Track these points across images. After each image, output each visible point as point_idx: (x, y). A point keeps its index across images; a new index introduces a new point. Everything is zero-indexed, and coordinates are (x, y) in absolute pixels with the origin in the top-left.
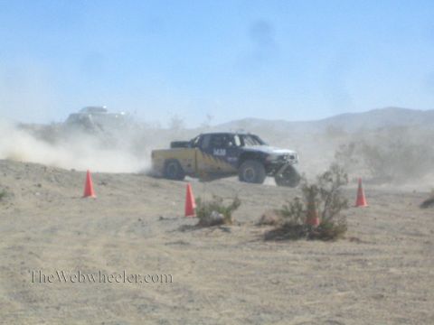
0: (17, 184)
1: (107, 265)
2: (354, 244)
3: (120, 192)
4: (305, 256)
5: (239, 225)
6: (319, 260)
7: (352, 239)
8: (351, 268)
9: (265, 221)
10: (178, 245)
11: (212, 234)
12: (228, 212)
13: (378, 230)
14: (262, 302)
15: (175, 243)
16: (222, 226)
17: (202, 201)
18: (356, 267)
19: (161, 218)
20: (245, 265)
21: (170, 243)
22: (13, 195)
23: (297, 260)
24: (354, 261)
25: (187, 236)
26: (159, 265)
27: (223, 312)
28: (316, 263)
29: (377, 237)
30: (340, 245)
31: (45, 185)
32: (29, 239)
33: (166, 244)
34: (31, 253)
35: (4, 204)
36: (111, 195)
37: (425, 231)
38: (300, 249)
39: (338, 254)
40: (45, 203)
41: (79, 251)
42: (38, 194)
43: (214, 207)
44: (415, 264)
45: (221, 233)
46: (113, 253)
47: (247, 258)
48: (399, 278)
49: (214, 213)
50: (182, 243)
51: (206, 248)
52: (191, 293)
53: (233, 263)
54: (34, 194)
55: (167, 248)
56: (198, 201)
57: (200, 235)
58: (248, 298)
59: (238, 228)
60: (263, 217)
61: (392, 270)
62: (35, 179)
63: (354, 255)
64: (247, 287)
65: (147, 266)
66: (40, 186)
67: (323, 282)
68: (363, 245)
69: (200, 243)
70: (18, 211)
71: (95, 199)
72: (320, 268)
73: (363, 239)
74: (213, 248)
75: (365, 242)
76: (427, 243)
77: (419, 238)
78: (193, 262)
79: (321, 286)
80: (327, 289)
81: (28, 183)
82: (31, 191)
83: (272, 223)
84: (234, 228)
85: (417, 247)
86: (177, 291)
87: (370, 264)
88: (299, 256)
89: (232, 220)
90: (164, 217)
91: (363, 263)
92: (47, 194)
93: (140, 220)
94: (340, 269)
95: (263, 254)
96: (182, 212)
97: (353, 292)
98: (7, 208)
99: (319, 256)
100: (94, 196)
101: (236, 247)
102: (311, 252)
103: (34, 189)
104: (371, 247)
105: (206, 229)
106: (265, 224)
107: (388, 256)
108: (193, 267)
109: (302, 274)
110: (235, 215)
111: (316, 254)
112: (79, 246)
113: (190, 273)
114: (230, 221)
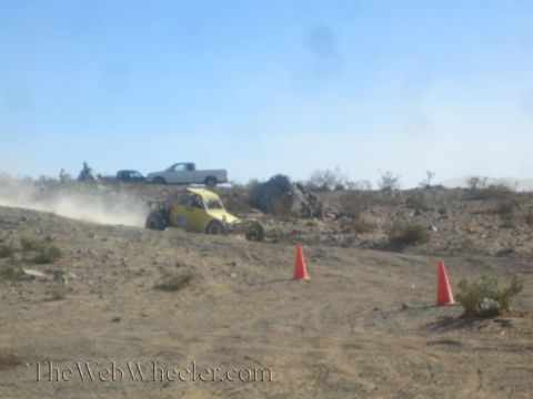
0: (205, 263)
1: (360, 375)
3: (338, 272)
5: (521, 316)
10: (445, 346)
11: (488, 329)
15: (440, 343)
16: (499, 318)
17: (470, 282)
19: (405, 307)
21: (433, 343)
22: (202, 277)
25: (453, 335)
26: (432, 376)
31: (240, 263)
32: (239, 337)
33: (428, 344)
34: (247, 358)
35: (192, 290)
36: (328, 275)
40: (245, 287)
41: (310, 354)
42: (234, 275)
43: (484, 292)
45: (499, 329)
46: (360, 358)
49: (486, 300)
50: (449, 342)
51: (487, 349)
54: (229, 275)
55: (431, 350)
56: (462, 285)
59: (521, 320)
62: (225, 256)
65: (416, 377)
66: (234, 264)
69: (474, 343)
70: (212, 299)
71: (309, 281)
74: (496, 349)
81: (218, 261)
82: (224, 272)
84: (515, 321)
89: (510, 309)
90: (408, 304)
92: (245, 275)
93: (376, 309)
96: (432, 298)
98: (197, 295)
100: (307, 277)
101: (528, 348)
103: (227, 269)
108: (481, 379)
112: (308, 348)
113: (480, 387)
114: (508, 311)
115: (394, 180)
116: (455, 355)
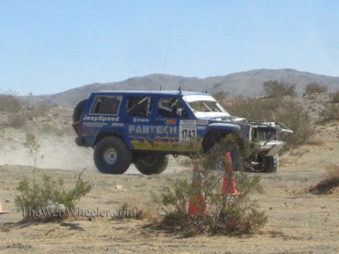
7: (274, 234)
12: (69, 200)
75: (295, 238)
83: (138, 216)
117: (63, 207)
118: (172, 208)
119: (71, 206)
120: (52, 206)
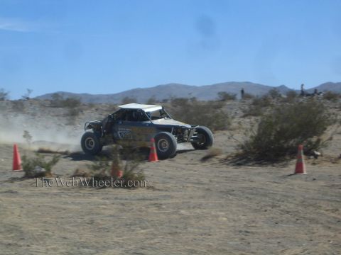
2: (150, 191)
4: (112, 201)
5: (58, 177)
6: (123, 205)
7: (148, 188)
8: (149, 210)
9: (78, 173)
10: (9, 194)
12: (48, 167)
13: (168, 180)
14: (80, 239)
15: (6, 192)
17: (27, 158)
18: (153, 210)
20: (64, 210)
21: (2, 192)
23: (105, 205)
24: (151, 204)
25: (15, 186)
27: (49, 247)
28: (121, 207)
29: (168, 185)
30: (140, 192)
37: (205, 180)
38: (107, 196)
39: (139, 200)
43: (37, 163)
44: (199, 206)
47: (66, 203)
48: (188, 217)
49: (37, 167)
50: (11, 192)
51: (31, 196)
52: (22, 232)
53: (54, 208)
56: (24, 158)
57: (26, 186)
58: (68, 235)
60: (77, 171)
61: (183, 211)
63: (151, 200)
64: (67, 227)
67: (129, 222)
68: (158, 192)
69: (26, 192)
72: (125, 211)
73: (157, 187)
74: (37, 196)
75: (159, 190)
76: (208, 189)
77: (201, 186)
78: (22, 207)
79: (127, 225)
80: (132, 228)
83: (84, 176)
85: (200, 193)
86: (10, 231)
87: (164, 207)
88: (107, 201)
89: (52, 173)
91: (159, 206)
94: (140, 211)
95: (78, 200)
96: (10, 167)
97: (153, 229)
99: (123, 201)
101: (56, 195)
102: (116, 198)
104: (164, 193)
105: (31, 180)
106: (79, 176)
107: (177, 201)
108: (21, 211)
109: (111, 216)
110: (54, 169)
111: (121, 199)
113: (19, 216)
114: (51, 174)
115: (6, 94)
116: (13, 199)
117: (43, 170)
118: (97, 172)
119: (49, 170)
120: (38, 169)
